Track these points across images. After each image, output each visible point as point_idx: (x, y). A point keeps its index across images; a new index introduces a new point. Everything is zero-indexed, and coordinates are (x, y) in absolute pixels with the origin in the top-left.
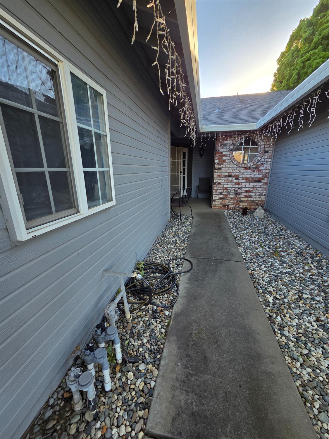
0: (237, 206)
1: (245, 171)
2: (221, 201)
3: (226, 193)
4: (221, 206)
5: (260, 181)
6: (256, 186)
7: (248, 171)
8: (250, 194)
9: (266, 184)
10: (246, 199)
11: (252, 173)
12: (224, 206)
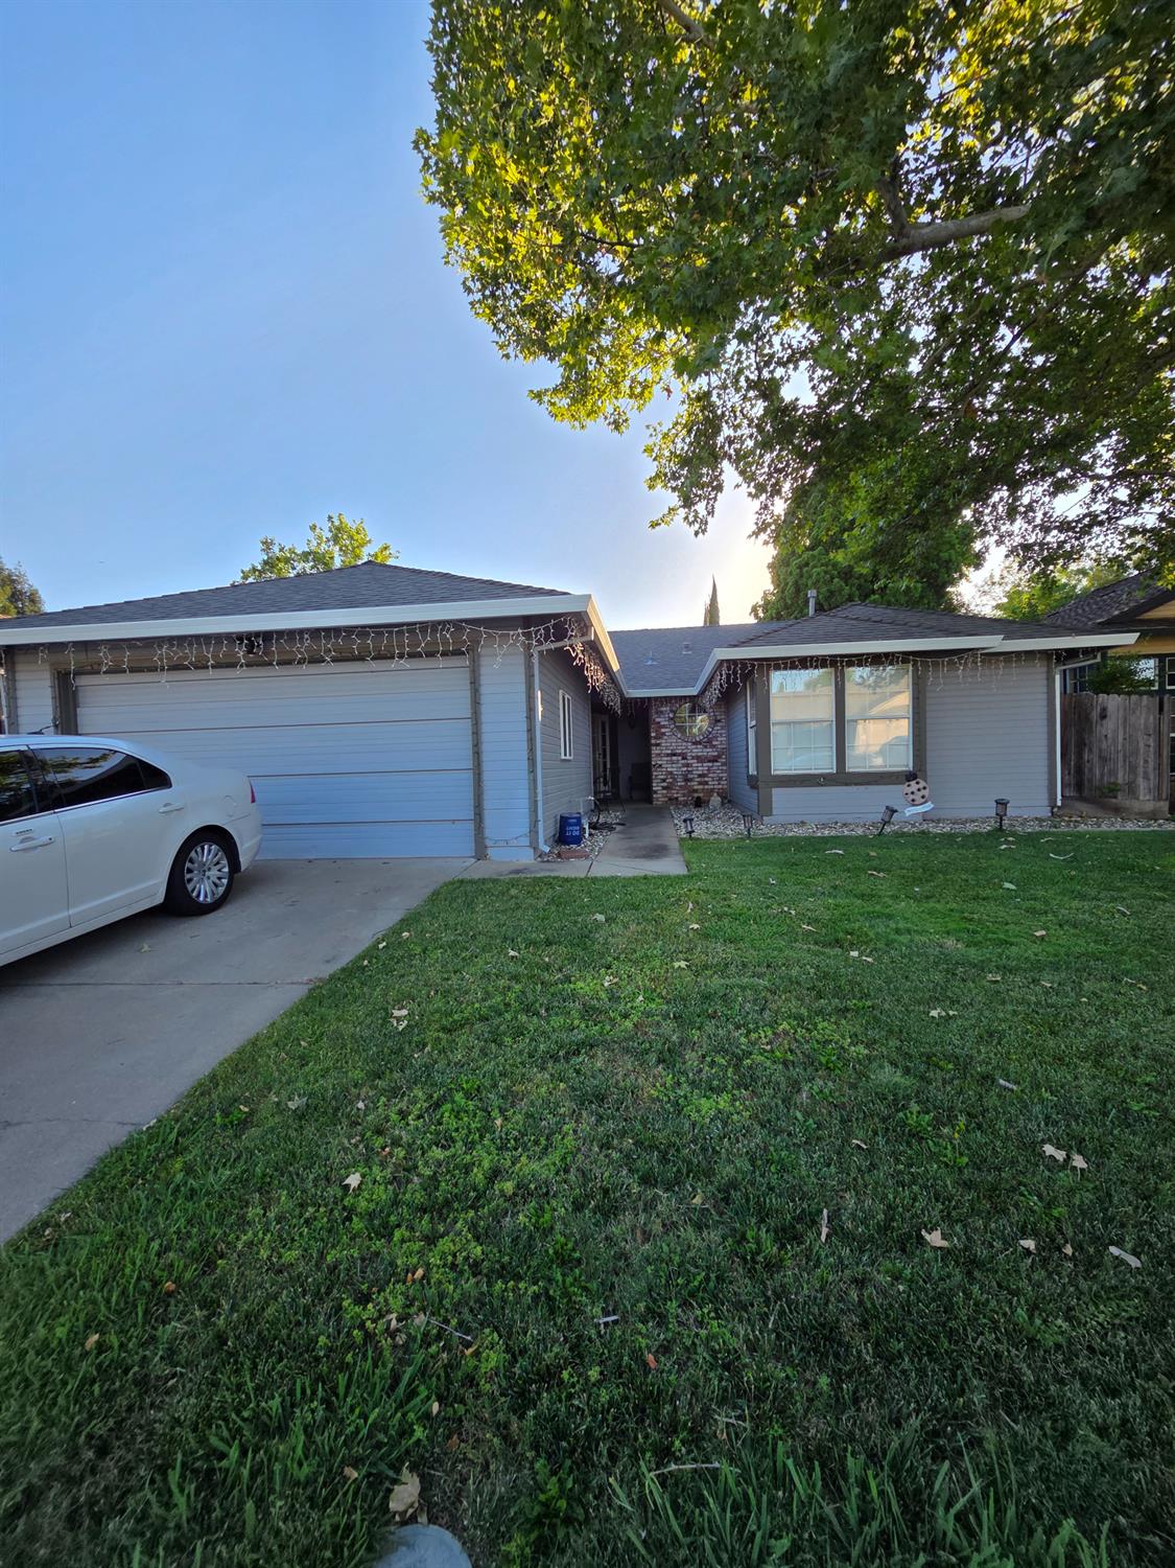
0: (690, 798)
1: (693, 747)
2: (665, 791)
3: (671, 780)
4: (666, 799)
5: (716, 761)
6: (712, 767)
7: (699, 746)
8: (706, 779)
10: (701, 787)
11: (704, 750)
12: (670, 799)
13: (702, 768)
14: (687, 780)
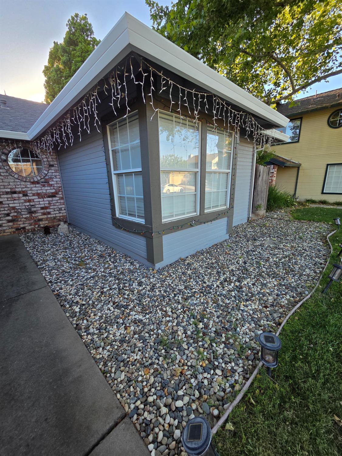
0: (37, 226)
1: (32, 186)
2: (11, 224)
3: (16, 214)
4: (14, 230)
5: (55, 196)
6: (52, 201)
7: (37, 185)
8: (48, 210)
9: (62, 198)
10: (45, 216)
12: (18, 229)
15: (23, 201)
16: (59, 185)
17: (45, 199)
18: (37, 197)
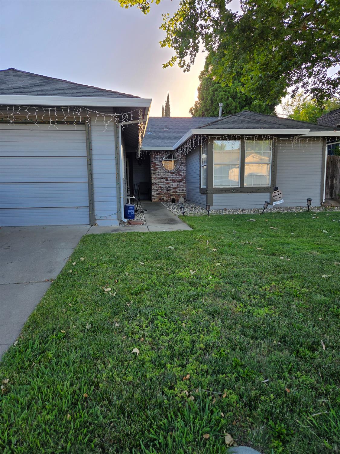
0: (169, 199)
1: (171, 175)
2: (158, 196)
3: (161, 190)
4: (158, 199)
5: (181, 182)
6: (179, 184)
7: (173, 175)
8: (176, 190)
9: (185, 183)
10: (174, 193)
11: (176, 176)
12: (160, 199)
13: (174, 185)
14: (168, 190)
15: (165, 183)
16: (184, 175)
17: (176, 183)
18: (172, 182)
